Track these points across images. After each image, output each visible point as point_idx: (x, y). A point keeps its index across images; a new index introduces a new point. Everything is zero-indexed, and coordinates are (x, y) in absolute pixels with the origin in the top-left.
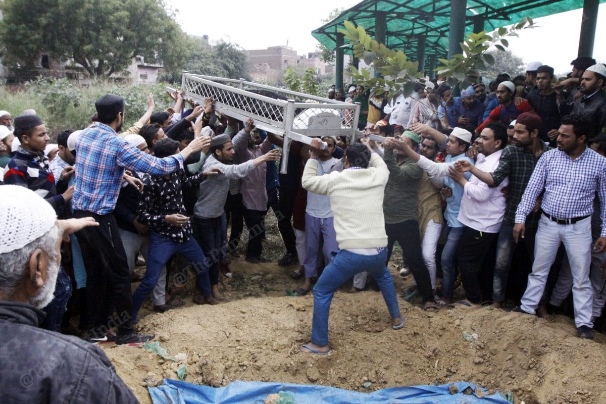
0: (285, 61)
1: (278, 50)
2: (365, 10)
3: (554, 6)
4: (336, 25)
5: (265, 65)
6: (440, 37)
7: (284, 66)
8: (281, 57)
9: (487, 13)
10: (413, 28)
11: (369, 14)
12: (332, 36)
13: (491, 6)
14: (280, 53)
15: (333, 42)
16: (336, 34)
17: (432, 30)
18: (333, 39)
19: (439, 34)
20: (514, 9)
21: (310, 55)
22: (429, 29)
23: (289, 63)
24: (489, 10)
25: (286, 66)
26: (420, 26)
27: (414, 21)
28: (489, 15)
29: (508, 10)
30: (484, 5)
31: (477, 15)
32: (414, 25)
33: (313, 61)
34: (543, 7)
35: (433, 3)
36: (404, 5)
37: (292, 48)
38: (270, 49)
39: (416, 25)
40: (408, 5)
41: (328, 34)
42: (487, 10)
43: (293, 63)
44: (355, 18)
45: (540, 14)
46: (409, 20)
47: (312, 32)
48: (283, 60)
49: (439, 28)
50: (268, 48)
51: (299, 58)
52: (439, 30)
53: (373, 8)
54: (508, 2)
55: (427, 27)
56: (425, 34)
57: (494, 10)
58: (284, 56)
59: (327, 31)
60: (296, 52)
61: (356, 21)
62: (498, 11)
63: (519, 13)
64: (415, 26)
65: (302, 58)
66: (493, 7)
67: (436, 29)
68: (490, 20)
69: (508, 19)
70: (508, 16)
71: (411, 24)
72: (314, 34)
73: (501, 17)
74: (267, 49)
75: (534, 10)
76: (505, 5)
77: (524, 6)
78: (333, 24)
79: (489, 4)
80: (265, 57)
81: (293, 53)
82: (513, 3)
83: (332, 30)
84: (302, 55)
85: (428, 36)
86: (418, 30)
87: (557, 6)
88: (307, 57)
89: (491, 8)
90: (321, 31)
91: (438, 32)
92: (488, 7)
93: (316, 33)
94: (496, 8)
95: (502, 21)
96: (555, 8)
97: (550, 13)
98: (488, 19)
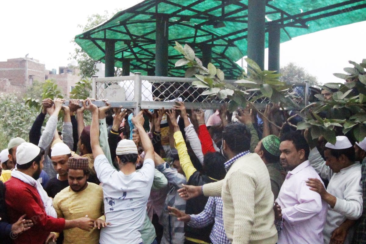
0: (31, 77)
1: (22, 62)
2: (143, 12)
3: (356, 14)
4: (104, 30)
5: (5, 81)
6: (227, 47)
7: (29, 84)
8: (24, 72)
9: (282, 20)
10: (196, 36)
11: (148, 17)
12: (99, 42)
13: (287, 12)
14: (24, 66)
15: (99, 50)
16: (104, 40)
17: (218, 38)
18: (100, 47)
19: (226, 43)
20: (312, 15)
21: (61, 70)
22: (215, 37)
23: (35, 79)
24: (285, 16)
25: (31, 82)
26: (204, 33)
27: (197, 27)
28: (285, 22)
29: (305, 17)
30: (279, 11)
31: (270, 22)
32: (196, 32)
33: (65, 76)
34: (344, 14)
35: (222, 6)
36: (188, 8)
37: (38, 61)
38: (9, 61)
39: (200, 33)
40: (193, 8)
41: (94, 40)
42: (282, 16)
43: (40, 79)
44: (128, 22)
45: (341, 23)
46: (191, 27)
47: (76, 38)
48: (27, 74)
49: (227, 36)
50: (8, 60)
51: (48, 74)
52: (226, 39)
53: (153, 10)
54: (306, 8)
55: (213, 35)
56: (211, 43)
57: (290, 17)
58: (29, 71)
59: (93, 36)
60: (44, 65)
61: (128, 26)
62: (294, 17)
63: (317, 20)
64: (198, 34)
65: (51, 73)
66: (289, 13)
67: (222, 37)
68: (286, 28)
69: (306, 27)
70: (306, 24)
71: (193, 32)
72: (78, 40)
73: (299, 24)
74: (6, 61)
75: (335, 17)
76: (302, 11)
77: (323, 12)
78: (101, 28)
79: (284, 10)
80: (5, 71)
81: (41, 67)
82: (311, 9)
83: (101, 35)
84: (51, 70)
85: (214, 45)
86: (200, 38)
87: (359, 13)
88: (58, 73)
89: (287, 14)
90: (87, 36)
91: (226, 40)
92: (282, 12)
93: (80, 38)
94: (293, 15)
95: (299, 29)
96: (356, 16)
97: (353, 22)
98: (283, 26)
